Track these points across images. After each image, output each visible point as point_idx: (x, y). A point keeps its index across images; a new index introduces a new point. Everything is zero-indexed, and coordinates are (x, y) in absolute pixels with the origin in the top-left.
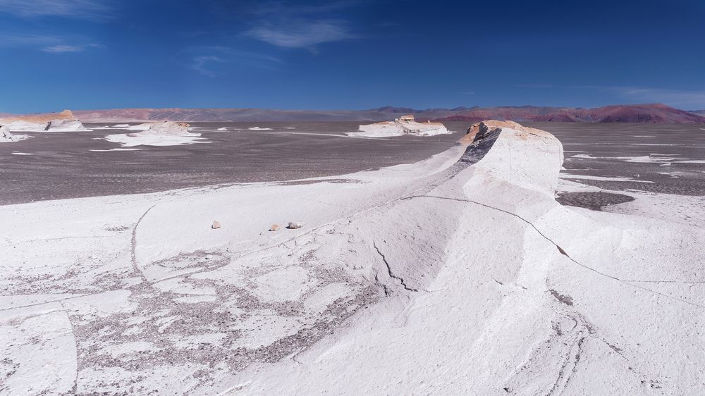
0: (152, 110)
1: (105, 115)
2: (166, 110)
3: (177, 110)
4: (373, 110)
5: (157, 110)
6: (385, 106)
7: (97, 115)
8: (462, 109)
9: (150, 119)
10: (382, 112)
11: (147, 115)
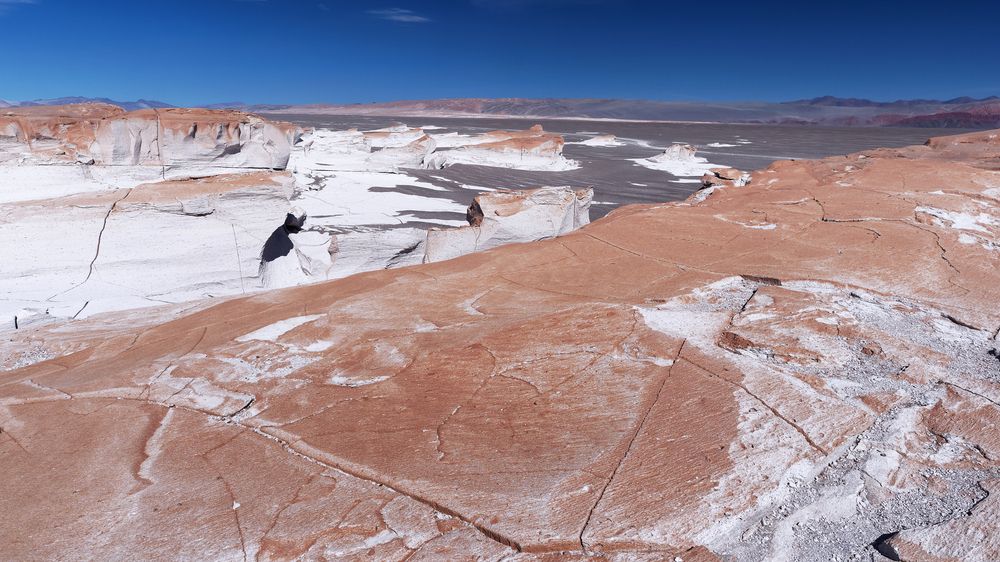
0: (484, 100)
1: (430, 107)
2: (503, 100)
3: (517, 101)
4: (802, 101)
5: (493, 101)
6: (821, 96)
7: (421, 105)
8: (967, 100)
9: (483, 112)
10: (815, 106)
11: (480, 106)
